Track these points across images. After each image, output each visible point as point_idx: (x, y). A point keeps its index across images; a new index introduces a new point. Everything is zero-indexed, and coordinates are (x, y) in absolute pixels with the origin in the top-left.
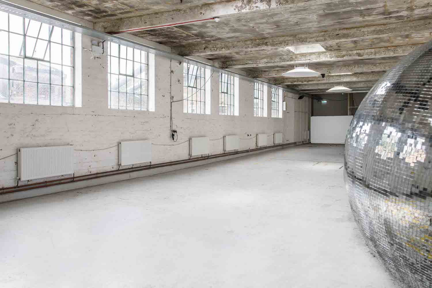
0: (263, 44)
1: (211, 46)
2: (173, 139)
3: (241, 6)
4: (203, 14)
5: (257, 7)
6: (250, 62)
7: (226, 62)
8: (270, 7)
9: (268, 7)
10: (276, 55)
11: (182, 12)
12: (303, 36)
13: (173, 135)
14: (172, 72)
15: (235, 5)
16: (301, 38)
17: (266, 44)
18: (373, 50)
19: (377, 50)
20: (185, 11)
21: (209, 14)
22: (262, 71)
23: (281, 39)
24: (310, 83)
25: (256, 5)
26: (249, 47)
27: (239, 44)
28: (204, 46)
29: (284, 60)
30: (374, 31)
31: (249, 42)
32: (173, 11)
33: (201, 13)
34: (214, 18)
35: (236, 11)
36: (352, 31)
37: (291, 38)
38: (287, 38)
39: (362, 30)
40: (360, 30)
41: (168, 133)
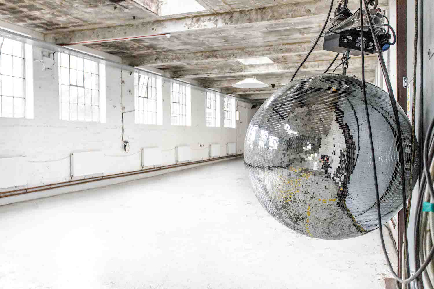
0: (213, 56)
1: (162, 57)
2: (125, 150)
3: (191, 24)
4: (155, 30)
6: (201, 72)
7: (177, 71)
8: (217, 26)
9: (215, 26)
10: (227, 66)
11: (135, 27)
12: (250, 50)
13: (125, 146)
14: (123, 82)
15: (184, 23)
16: (248, 51)
17: (216, 56)
18: (316, 63)
19: (320, 62)
20: (137, 26)
21: (160, 30)
22: (214, 81)
23: (230, 52)
24: (262, 92)
25: (205, 23)
26: (199, 59)
27: (190, 56)
28: (155, 57)
29: (234, 71)
31: (199, 54)
32: (126, 25)
33: (153, 29)
34: (165, 34)
35: (186, 29)
36: (294, 47)
37: (240, 51)
38: (236, 51)
39: (303, 46)
40: (301, 46)
41: (121, 144)
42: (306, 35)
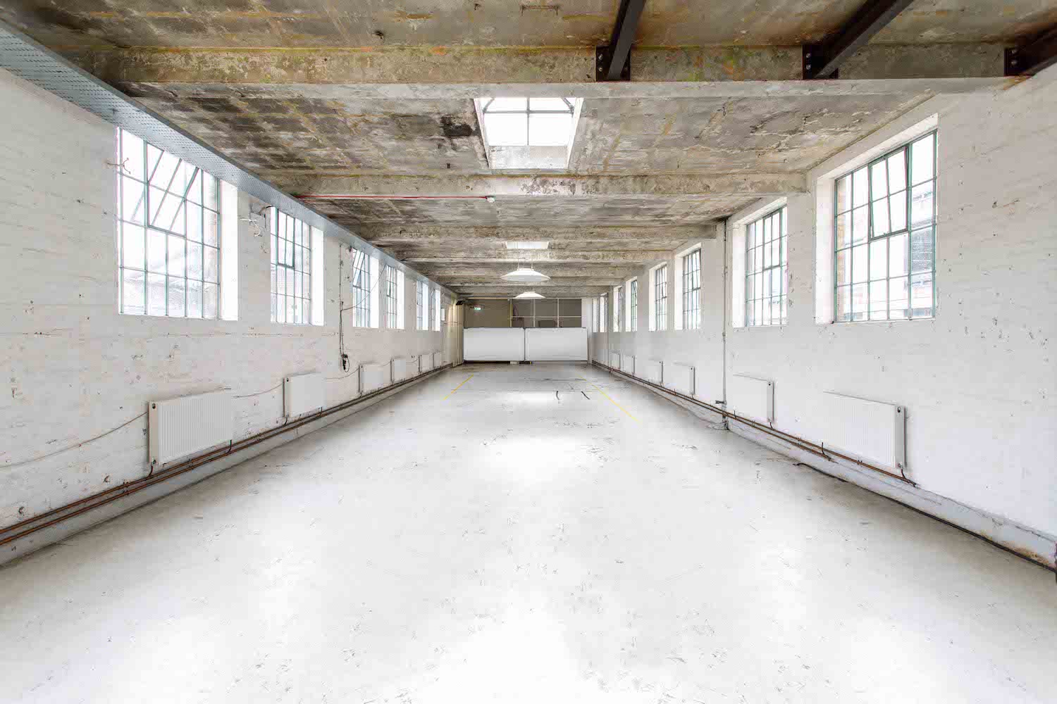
0: (493, 235)
1: (410, 229)
2: (345, 368)
3: (532, 186)
4: (472, 189)
5: (555, 191)
6: (439, 255)
7: (403, 251)
8: (574, 193)
9: (571, 193)
10: (484, 249)
11: (435, 181)
12: (549, 230)
13: (344, 362)
14: (341, 263)
15: (522, 183)
16: (546, 232)
17: (497, 235)
19: (605, 253)
20: (440, 180)
21: (480, 190)
22: (436, 267)
23: (519, 230)
25: (554, 188)
26: (471, 237)
27: (456, 231)
28: (399, 228)
29: (490, 256)
30: (634, 233)
31: (472, 230)
32: (419, 176)
33: (468, 187)
34: (486, 197)
35: (525, 192)
36: (610, 231)
37: (532, 231)
38: (527, 230)
39: (620, 231)
40: (618, 231)
41: (337, 359)
42: (637, 218)
